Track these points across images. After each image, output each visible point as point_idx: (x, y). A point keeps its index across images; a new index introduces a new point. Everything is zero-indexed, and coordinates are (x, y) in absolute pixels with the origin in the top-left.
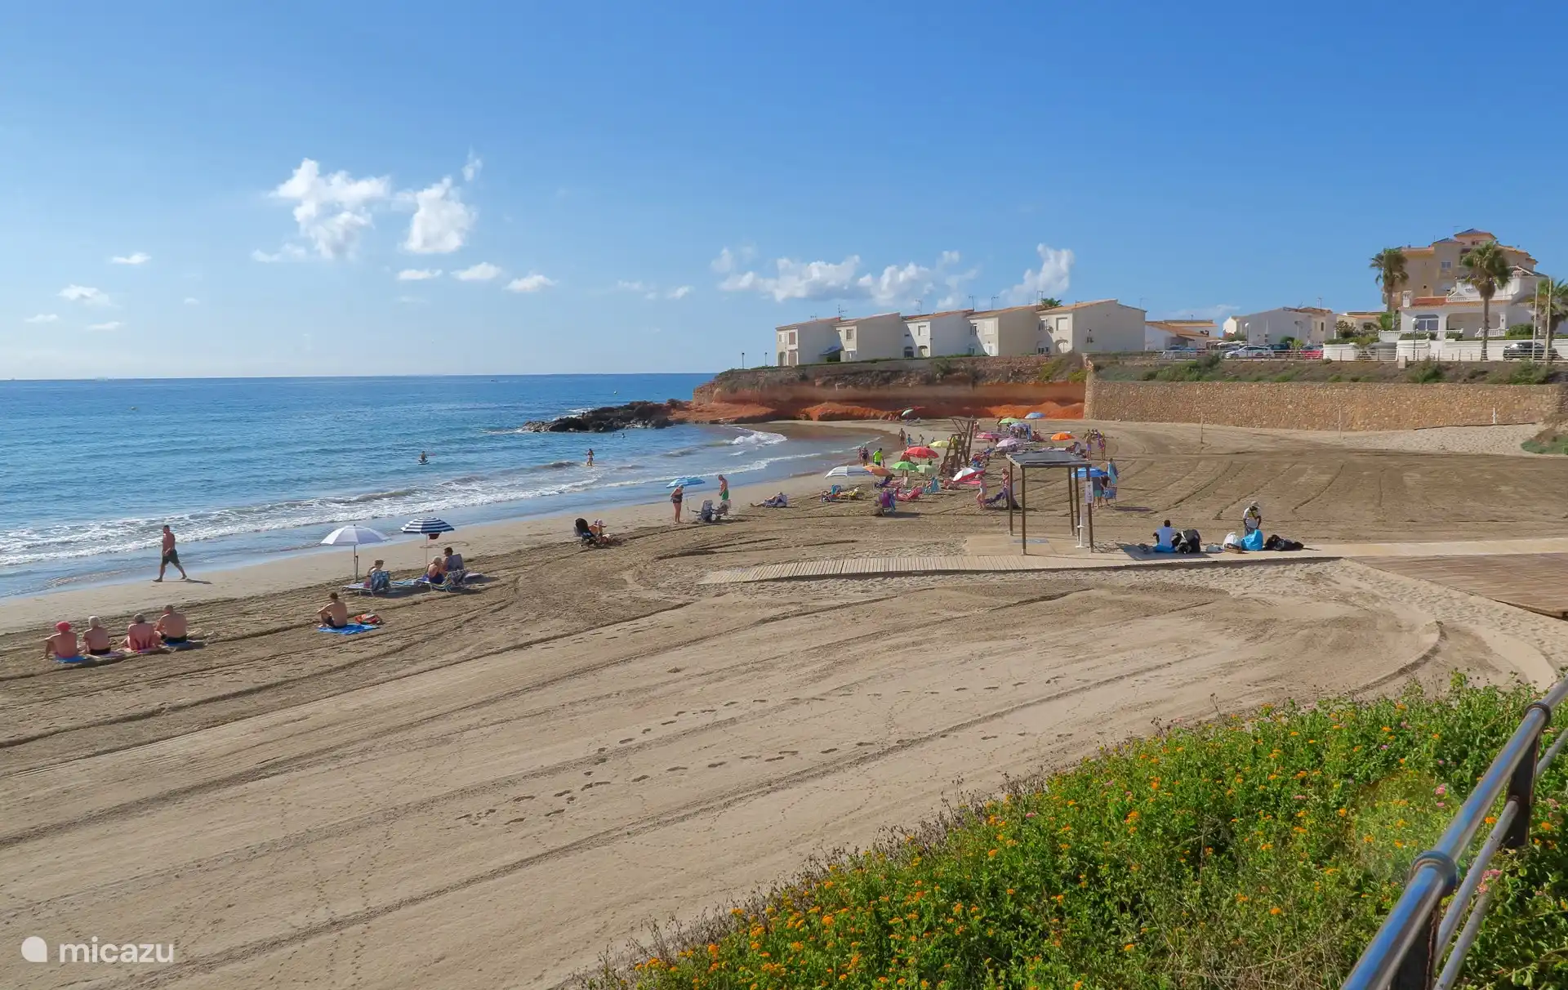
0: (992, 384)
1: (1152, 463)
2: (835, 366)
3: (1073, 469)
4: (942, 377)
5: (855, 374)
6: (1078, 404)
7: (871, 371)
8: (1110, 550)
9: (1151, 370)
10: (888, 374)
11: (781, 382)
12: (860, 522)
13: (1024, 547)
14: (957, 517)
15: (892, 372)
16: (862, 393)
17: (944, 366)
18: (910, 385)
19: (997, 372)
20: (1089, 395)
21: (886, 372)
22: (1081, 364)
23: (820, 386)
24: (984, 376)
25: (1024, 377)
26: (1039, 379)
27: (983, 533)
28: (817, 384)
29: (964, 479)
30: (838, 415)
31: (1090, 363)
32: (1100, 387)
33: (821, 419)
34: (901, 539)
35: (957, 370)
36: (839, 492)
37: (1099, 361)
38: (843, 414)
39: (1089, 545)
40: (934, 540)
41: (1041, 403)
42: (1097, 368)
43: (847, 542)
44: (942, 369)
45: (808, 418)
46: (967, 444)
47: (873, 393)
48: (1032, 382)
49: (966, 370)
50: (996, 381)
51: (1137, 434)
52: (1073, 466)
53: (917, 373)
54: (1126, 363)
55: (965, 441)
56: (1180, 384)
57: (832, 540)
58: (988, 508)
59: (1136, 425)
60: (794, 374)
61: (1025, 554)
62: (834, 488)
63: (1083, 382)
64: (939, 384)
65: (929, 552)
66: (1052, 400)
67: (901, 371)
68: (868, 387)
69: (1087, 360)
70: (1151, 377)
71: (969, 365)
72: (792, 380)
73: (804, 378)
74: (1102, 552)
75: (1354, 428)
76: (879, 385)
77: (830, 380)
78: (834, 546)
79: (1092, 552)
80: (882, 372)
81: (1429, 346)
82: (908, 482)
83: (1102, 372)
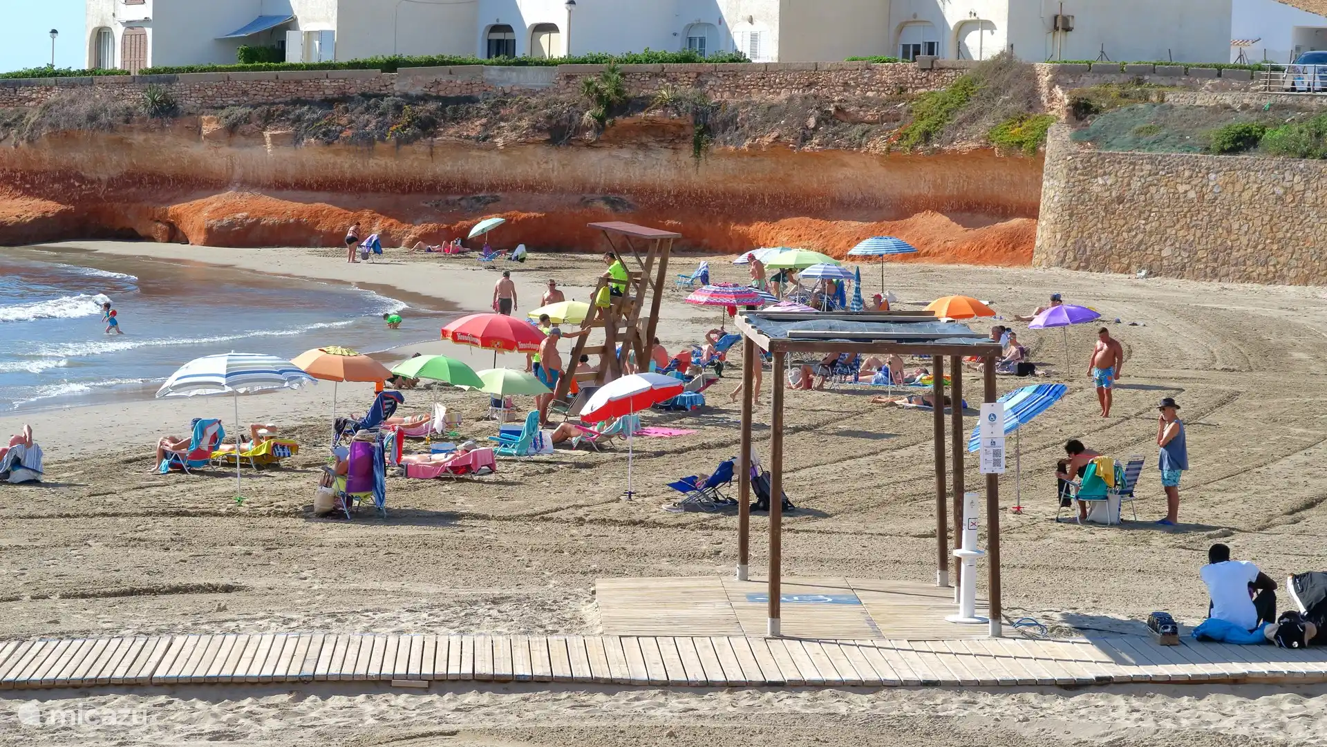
0: (755, 151)
1: (1233, 396)
2: (268, 76)
3: (947, 359)
4: (601, 120)
5: (328, 103)
6: (1016, 222)
7: (381, 97)
8: (1050, 632)
9: (1239, 122)
10: (432, 106)
11: (92, 118)
12: (270, 534)
13: (775, 613)
14: (587, 529)
15: (446, 101)
16: (345, 163)
17: (607, 88)
18: (500, 142)
19: (772, 114)
20: (1052, 192)
21: (425, 98)
22: (1031, 99)
23: (212, 137)
24: (729, 123)
25: (856, 131)
26: (903, 137)
27: (660, 573)
28: (207, 129)
29: (616, 407)
30: (272, 229)
31: (1058, 91)
32: (1090, 169)
33: (217, 237)
34: (388, 586)
35: (643, 104)
36: (216, 440)
37: (1089, 86)
38: (285, 227)
39: (986, 613)
40: (496, 591)
41: (904, 214)
42: (1081, 110)
43: (213, 589)
44: (601, 99)
45: (175, 235)
46: (645, 311)
47: (381, 164)
48: (879, 145)
49: (676, 102)
50: (768, 140)
51: (1191, 315)
52: (948, 349)
53: (525, 108)
54: (1170, 97)
55: (639, 301)
57: (167, 581)
58: (689, 507)
59: (1188, 290)
60: (136, 99)
61: (777, 635)
62: (200, 426)
63: (1037, 156)
64: (589, 145)
65: (465, 624)
66: (936, 205)
67: (471, 100)
68: (367, 142)
69: (1053, 83)
70: (1243, 142)
71: (688, 90)
72: (128, 116)
73: (166, 110)
74: (1033, 637)
76: (400, 142)
77: (247, 120)
78: (163, 600)
79: (998, 634)
80: (413, 100)
82: (448, 423)
83: (1095, 123)
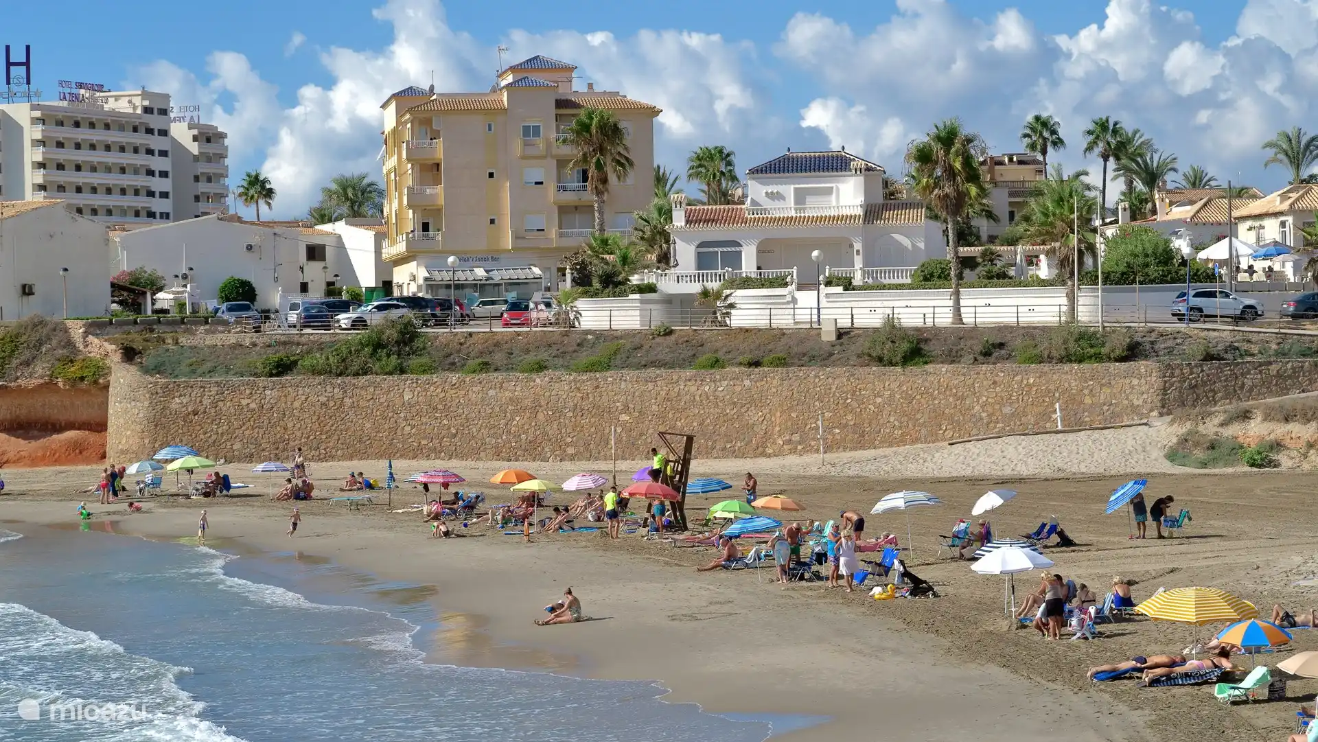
9: (263, 355)
22: (69, 347)
32: (168, 393)
42: (129, 353)
56: (363, 380)
70: (282, 368)
75: (770, 451)
81: (794, 301)
83: (148, 360)
